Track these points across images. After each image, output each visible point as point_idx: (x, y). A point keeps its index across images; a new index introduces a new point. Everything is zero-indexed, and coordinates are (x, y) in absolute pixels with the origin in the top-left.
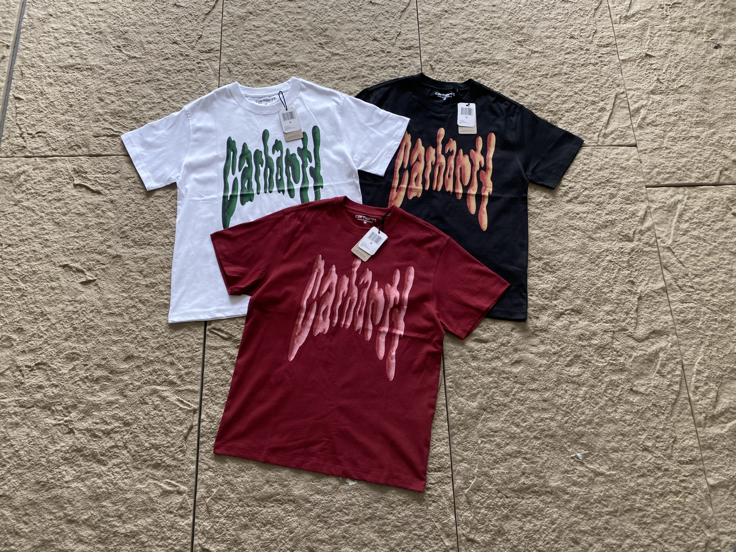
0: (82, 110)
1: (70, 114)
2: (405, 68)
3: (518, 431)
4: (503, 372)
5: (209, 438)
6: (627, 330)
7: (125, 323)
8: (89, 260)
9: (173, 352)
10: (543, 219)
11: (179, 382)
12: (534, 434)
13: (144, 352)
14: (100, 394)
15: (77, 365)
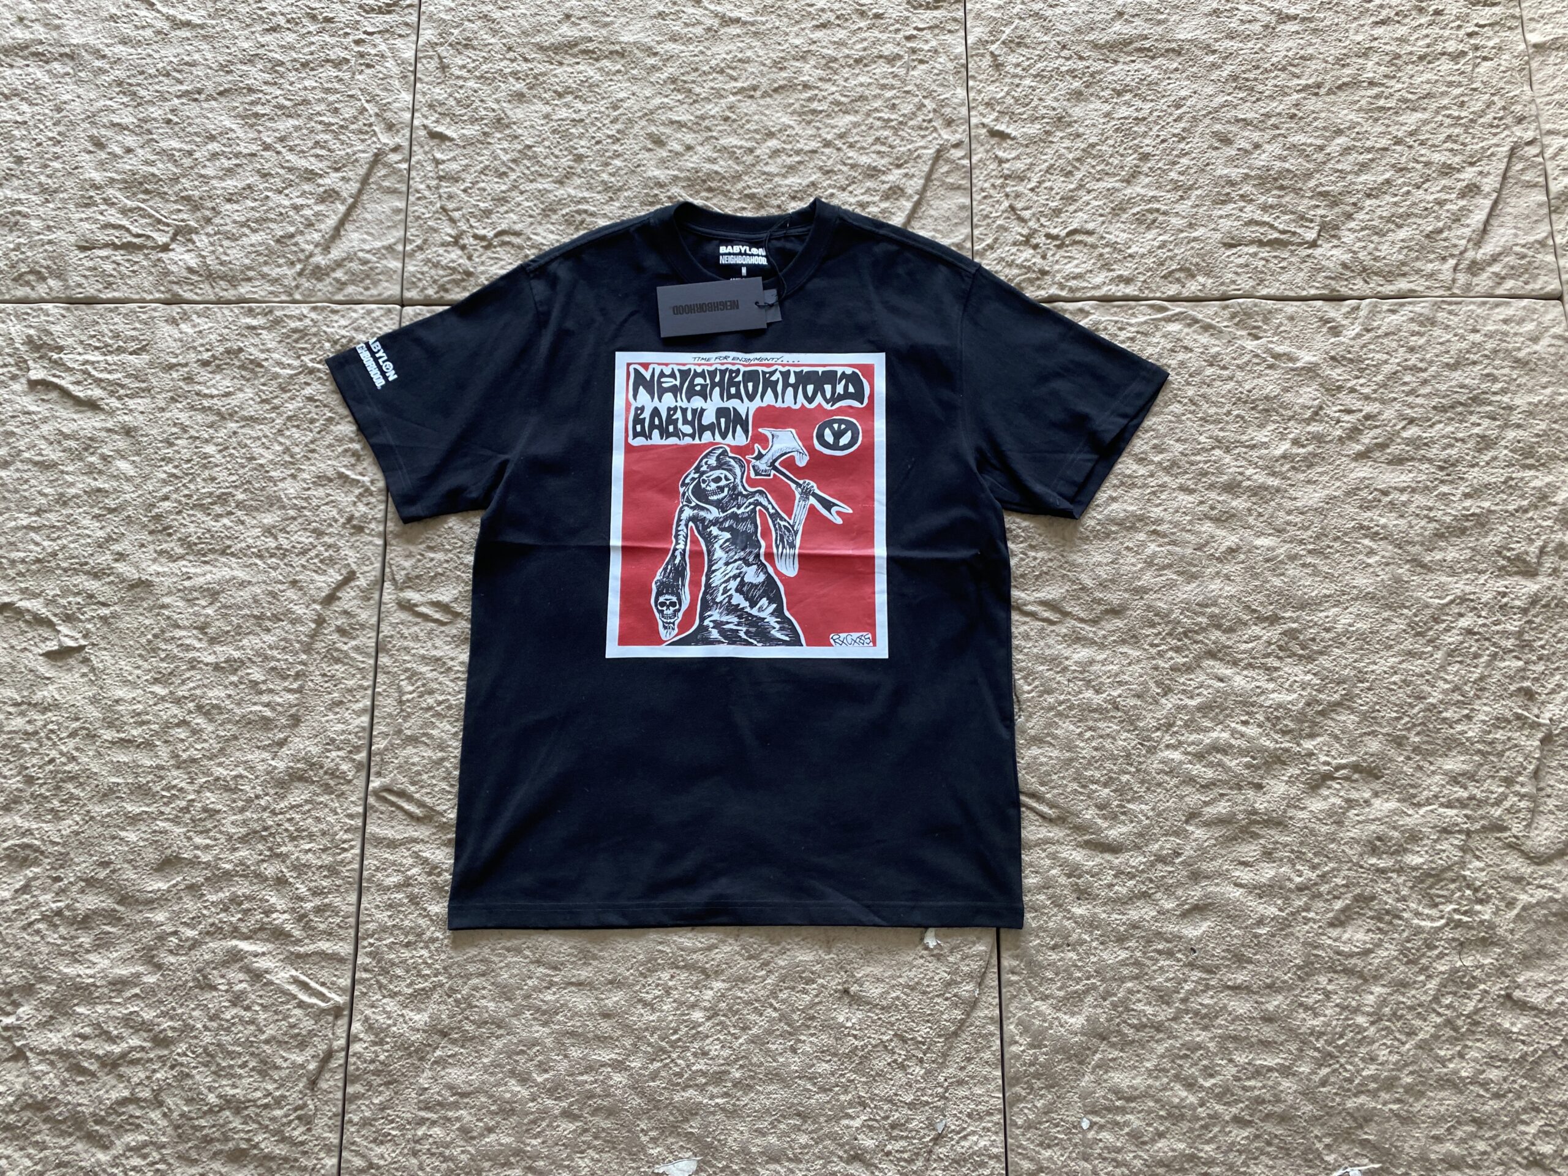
0: (48, 171)
1: (16, 183)
2: (921, 62)
3: (1192, 1099)
4: (1159, 935)
5: (370, 1085)
6: (1506, 829)
7: (160, 767)
8: (66, 592)
9: (284, 849)
10: (1288, 504)
11: (297, 933)
12: (1234, 1110)
13: (207, 847)
14: (93, 957)
15: (35, 878)
